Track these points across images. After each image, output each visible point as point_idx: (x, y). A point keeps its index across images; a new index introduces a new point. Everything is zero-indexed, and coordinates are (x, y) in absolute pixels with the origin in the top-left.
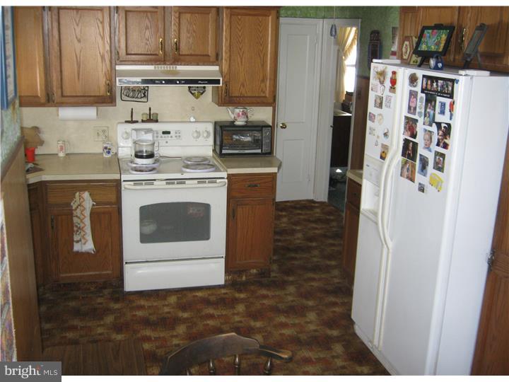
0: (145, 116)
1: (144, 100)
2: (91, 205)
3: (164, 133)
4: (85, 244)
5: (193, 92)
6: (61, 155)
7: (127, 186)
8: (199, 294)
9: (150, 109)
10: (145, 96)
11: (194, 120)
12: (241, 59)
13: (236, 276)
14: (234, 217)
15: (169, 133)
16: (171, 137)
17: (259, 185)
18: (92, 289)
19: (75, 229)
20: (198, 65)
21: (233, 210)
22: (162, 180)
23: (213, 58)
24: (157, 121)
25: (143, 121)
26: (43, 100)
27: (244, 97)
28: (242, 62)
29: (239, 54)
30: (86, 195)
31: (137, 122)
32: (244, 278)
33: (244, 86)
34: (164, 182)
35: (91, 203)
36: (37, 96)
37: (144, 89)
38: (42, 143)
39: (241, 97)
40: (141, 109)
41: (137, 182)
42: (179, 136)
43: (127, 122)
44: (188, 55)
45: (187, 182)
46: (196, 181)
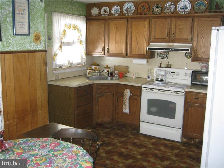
0: (166, 65)
1: (166, 58)
2: (130, 95)
3: (172, 72)
4: (126, 109)
5: (187, 56)
6: (134, 77)
7: (143, 90)
8: (166, 142)
9: (168, 62)
10: (166, 57)
11: (187, 68)
12: (203, 41)
13: (188, 140)
14: (187, 111)
15: (174, 73)
16: (175, 75)
17: (200, 98)
18: (130, 129)
19: (124, 103)
20: (183, 43)
21: (187, 108)
22: (156, 89)
23: (189, 40)
24: (171, 67)
25: (165, 67)
26: (124, 55)
27: (203, 58)
28: (203, 42)
29: (201, 38)
30: (128, 91)
31: (163, 67)
32: (192, 142)
33: (203, 53)
34: (158, 90)
35: (130, 94)
36: (123, 53)
37: (167, 54)
38: (129, 72)
39: (201, 58)
40: (165, 62)
41: (147, 88)
42: (178, 75)
43: (159, 67)
44: (179, 39)
45: (167, 91)
46: (171, 92)
